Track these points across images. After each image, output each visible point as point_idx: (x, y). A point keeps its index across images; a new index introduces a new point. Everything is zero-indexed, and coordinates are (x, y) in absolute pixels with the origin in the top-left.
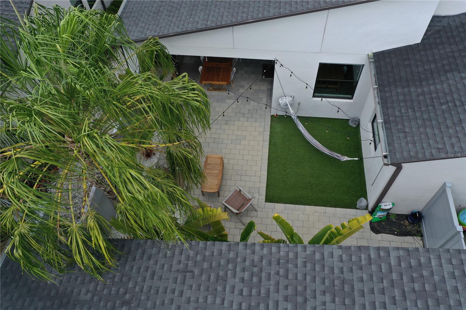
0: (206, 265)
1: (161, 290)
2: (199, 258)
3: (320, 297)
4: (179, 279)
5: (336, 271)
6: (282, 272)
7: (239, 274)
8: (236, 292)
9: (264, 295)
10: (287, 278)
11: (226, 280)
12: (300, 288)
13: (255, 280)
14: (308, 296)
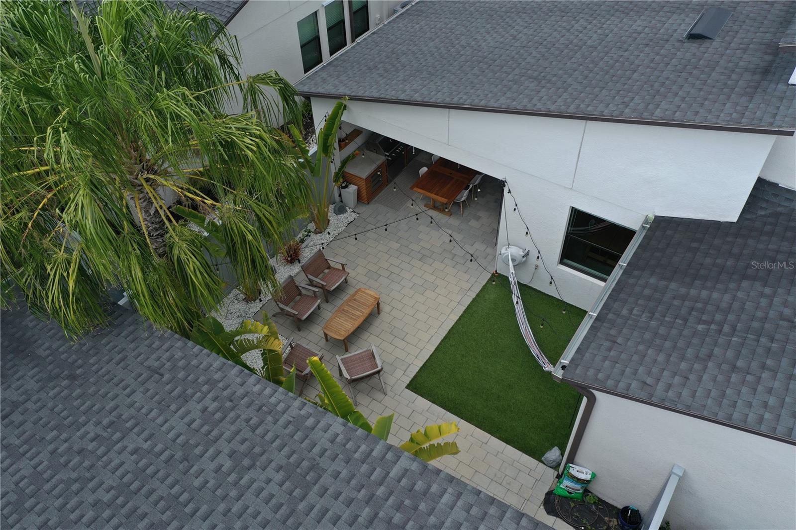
0: (181, 375)
1: (115, 380)
2: (181, 363)
3: (270, 472)
4: (143, 376)
5: (316, 450)
6: (254, 421)
7: (207, 401)
8: (186, 420)
9: (212, 438)
10: (253, 431)
11: (187, 401)
12: (257, 450)
13: (218, 416)
14: (258, 463)
